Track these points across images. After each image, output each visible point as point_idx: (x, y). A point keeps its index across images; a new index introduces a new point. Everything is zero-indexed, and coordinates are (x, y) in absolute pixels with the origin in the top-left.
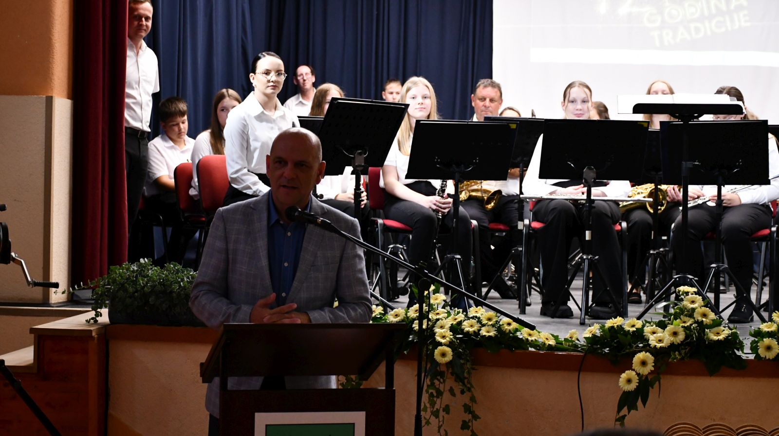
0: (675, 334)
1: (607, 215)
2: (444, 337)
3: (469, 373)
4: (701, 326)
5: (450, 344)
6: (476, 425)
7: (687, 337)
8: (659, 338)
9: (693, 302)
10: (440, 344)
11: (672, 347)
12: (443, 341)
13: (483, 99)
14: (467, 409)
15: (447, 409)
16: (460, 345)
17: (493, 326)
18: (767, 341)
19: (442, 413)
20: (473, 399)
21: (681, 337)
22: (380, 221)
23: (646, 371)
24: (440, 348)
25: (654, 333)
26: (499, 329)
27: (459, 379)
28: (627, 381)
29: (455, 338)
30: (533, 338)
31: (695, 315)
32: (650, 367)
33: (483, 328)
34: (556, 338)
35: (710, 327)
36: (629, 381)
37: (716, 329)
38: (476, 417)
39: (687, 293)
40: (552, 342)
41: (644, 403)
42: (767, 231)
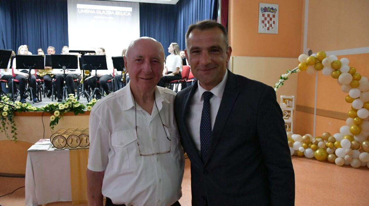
0: (66, 106)
1: (71, 77)
2: (6, 109)
3: (13, 118)
4: (73, 103)
5: (8, 111)
6: (16, 131)
7: (69, 106)
8: (62, 107)
9: (72, 98)
10: (4, 111)
11: (65, 109)
12: (5, 110)
13: (49, 51)
14: (13, 127)
15: (7, 128)
16: (10, 111)
17: (20, 106)
18: (89, 106)
19: (6, 129)
20: (15, 125)
21: (68, 107)
22: (13, 80)
23: (57, 115)
24: (4, 112)
25: (61, 106)
26: (21, 106)
27: (11, 120)
28: (52, 118)
29: (9, 109)
30: (31, 108)
31: (72, 101)
32: (59, 114)
33: (17, 106)
34: (37, 108)
35: (75, 104)
36: (53, 118)
37: (77, 104)
38: (15, 129)
39: (71, 96)
40: (36, 109)
41: (57, 123)
42: (110, 81)
